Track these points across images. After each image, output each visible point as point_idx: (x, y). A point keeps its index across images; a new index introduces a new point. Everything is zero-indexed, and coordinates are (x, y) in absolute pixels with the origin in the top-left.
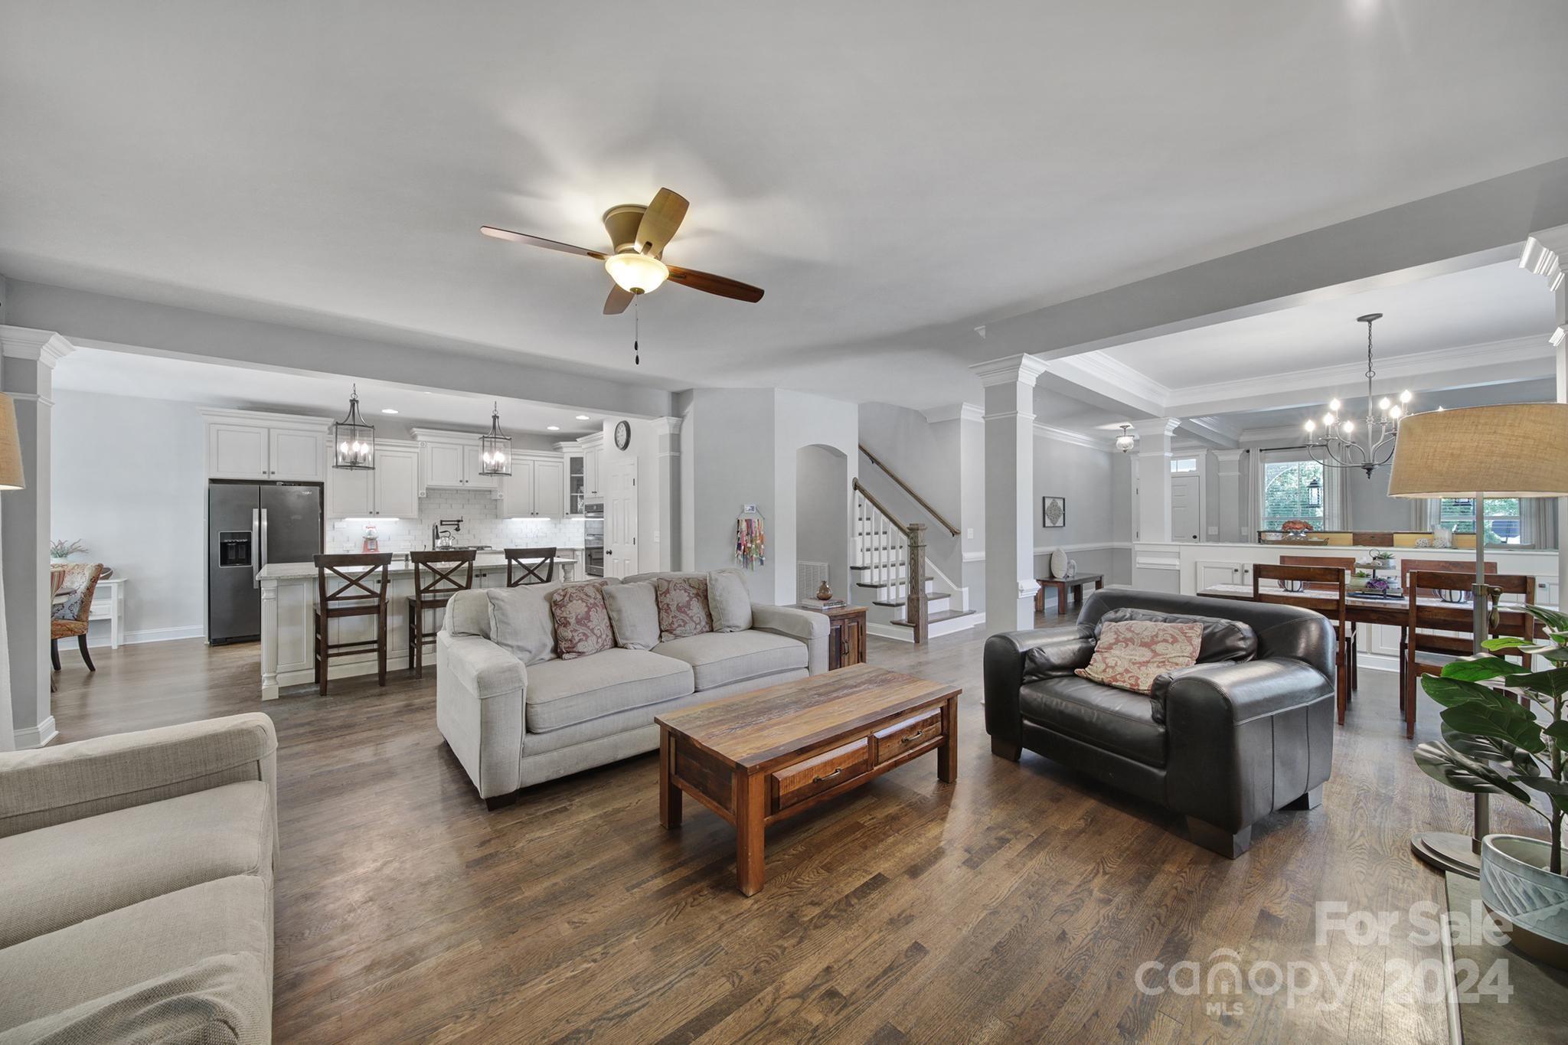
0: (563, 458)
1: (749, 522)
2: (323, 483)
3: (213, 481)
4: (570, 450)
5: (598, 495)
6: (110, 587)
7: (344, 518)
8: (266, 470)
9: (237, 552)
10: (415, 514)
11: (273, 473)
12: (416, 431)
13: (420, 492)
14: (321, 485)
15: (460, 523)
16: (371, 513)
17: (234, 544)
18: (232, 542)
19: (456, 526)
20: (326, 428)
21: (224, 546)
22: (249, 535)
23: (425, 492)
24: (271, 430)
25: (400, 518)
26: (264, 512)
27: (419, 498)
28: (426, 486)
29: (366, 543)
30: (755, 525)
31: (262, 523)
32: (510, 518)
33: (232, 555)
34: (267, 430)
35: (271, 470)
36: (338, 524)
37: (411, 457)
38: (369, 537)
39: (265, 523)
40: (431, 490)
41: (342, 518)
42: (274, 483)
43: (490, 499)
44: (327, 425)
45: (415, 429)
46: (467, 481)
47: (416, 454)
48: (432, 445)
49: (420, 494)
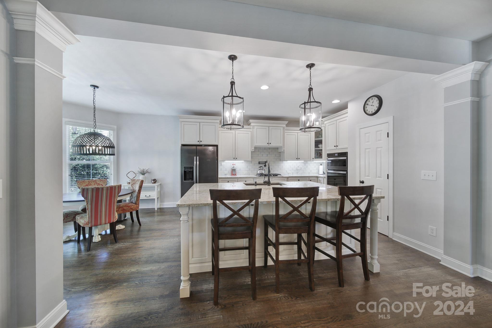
2: (218, 145)
3: (183, 145)
5: (339, 147)
6: (155, 187)
7: (225, 161)
10: (250, 159)
11: (201, 141)
12: (251, 121)
13: (252, 149)
14: (217, 146)
15: (266, 163)
16: (234, 158)
17: (188, 171)
19: (265, 164)
21: (185, 172)
22: (193, 168)
23: (254, 149)
24: (201, 123)
25: (244, 161)
26: (198, 157)
28: (254, 146)
29: (232, 171)
31: (197, 162)
32: (287, 161)
33: (188, 177)
34: (199, 123)
36: (223, 163)
37: (248, 134)
38: (233, 169)
40: (255, 148)
41: (224, 161)
42: (201, 145)
43: (278, 152)
44: (219, 120)
45: (250, 120)
46: (270, 143)
47: (250, 132)
48: (256, 127)
49: (252, 150)
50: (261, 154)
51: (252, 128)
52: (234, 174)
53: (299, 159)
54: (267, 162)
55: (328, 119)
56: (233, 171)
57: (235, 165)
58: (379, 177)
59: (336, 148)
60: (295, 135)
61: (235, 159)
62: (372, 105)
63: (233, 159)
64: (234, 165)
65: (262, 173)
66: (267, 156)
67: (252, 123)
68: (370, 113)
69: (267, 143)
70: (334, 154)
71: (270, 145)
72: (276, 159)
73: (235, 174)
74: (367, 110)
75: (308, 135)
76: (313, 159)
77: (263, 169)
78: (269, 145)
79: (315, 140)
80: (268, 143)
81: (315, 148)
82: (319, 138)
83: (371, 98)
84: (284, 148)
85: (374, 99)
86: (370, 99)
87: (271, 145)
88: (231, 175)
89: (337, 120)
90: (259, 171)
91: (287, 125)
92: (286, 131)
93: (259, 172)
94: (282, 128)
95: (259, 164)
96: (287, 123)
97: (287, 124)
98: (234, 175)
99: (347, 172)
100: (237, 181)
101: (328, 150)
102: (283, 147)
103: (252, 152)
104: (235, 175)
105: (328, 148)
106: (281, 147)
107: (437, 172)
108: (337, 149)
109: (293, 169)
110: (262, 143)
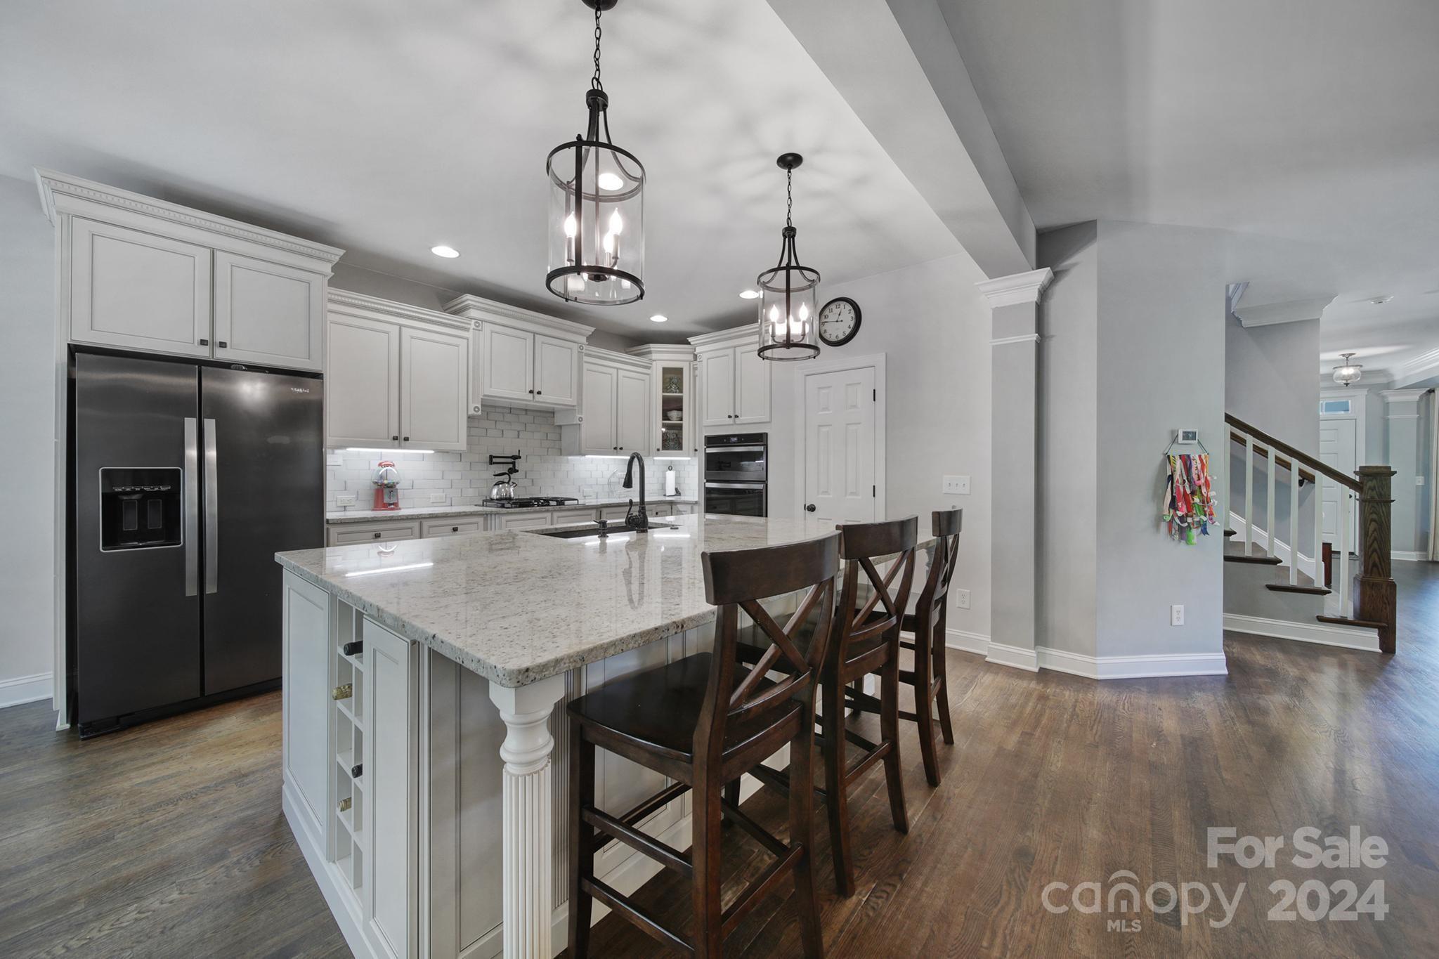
0: (649, 368)
1: (1186, 460)
2: (323, 374)
4: (664, 356)
5: (741, 419)
8: (207, 337)
9: (142, 515)
10: (460, 444)
11: (223, 345)
12: (469, 299)
13: (472, 406)
14: (319, 379)
15: (516, 461)
16: (393, 439)
17: (135, 497)
18: (134, 492)
19: (511, 466)
20: (327, 269)
21: (111, 501)
22: (174, 478)
24: (217, 254)
25: (434, 451)
27: (469, 417)
28: (482, 397)
29: (378, 492)
30: (1196, 464)
31: (207, 452)
32: (581, 455)
33: (130, 522)
34: (209, 252)
35: (218, 339)
37: (457, 346)
38: (386, 482)
39: (211, 454)
43: (552, 424)
44: (329, 261)
45: (465, 297)
46: (539, 393)
47: (465, 341)
48: (487, 327)
49: (471, 412)
50: (496, 429)
51: (473, 326)
52: (391, 504)
53: (621, 449)
54: (520, 458)
55: (708, 340)
56: (384, 492)
57: (394, 465)
58: (852, 493)
59: (731, 422)
60: (611, 374)
61: (400, 440)
62: (837, 321)
63: (390, 441)
64: (387, 465)
65: (508, 496)
66: (518, 437)
67: (475, 307)
68: (833, 339)
69: (528, 391)
70: (728, 437)
71: (537, 397)
72: (548, 449)
73: (393, 504)
74: (825, 331)
75: (644, 380)
76: (658, 450)
77: (511, 483)
78: (534, 397)
79: (663, 396)
80: (531, 392)
81: (663, 420)
82: (670, 392)
83: (836, 303)
84: (582, 413)
85: (842, 306)
86: (833, 306)
87: (541, 400)
88: (373, 510)
89: (735, 347)
90: (495, 491)
91: (591, 339)
92: (586, 359)
93: (494, 493)
94: (576, 344)
95: (491, 463)
96: (591, 333)
97: (590, 335)
98: (392, 509)
99: (767, 485)
100: (416, 530)
101: (705, 426)
102: (576, 408)
103: (470, 418)
104: (395, 506)
105: (706, 422)
106: (570, 409)
107: (971, 478)
108: (735, 423)
109: (597, 480)
110: (510, 389)
